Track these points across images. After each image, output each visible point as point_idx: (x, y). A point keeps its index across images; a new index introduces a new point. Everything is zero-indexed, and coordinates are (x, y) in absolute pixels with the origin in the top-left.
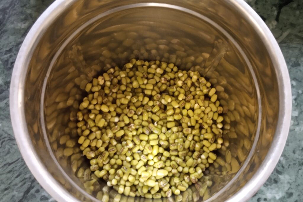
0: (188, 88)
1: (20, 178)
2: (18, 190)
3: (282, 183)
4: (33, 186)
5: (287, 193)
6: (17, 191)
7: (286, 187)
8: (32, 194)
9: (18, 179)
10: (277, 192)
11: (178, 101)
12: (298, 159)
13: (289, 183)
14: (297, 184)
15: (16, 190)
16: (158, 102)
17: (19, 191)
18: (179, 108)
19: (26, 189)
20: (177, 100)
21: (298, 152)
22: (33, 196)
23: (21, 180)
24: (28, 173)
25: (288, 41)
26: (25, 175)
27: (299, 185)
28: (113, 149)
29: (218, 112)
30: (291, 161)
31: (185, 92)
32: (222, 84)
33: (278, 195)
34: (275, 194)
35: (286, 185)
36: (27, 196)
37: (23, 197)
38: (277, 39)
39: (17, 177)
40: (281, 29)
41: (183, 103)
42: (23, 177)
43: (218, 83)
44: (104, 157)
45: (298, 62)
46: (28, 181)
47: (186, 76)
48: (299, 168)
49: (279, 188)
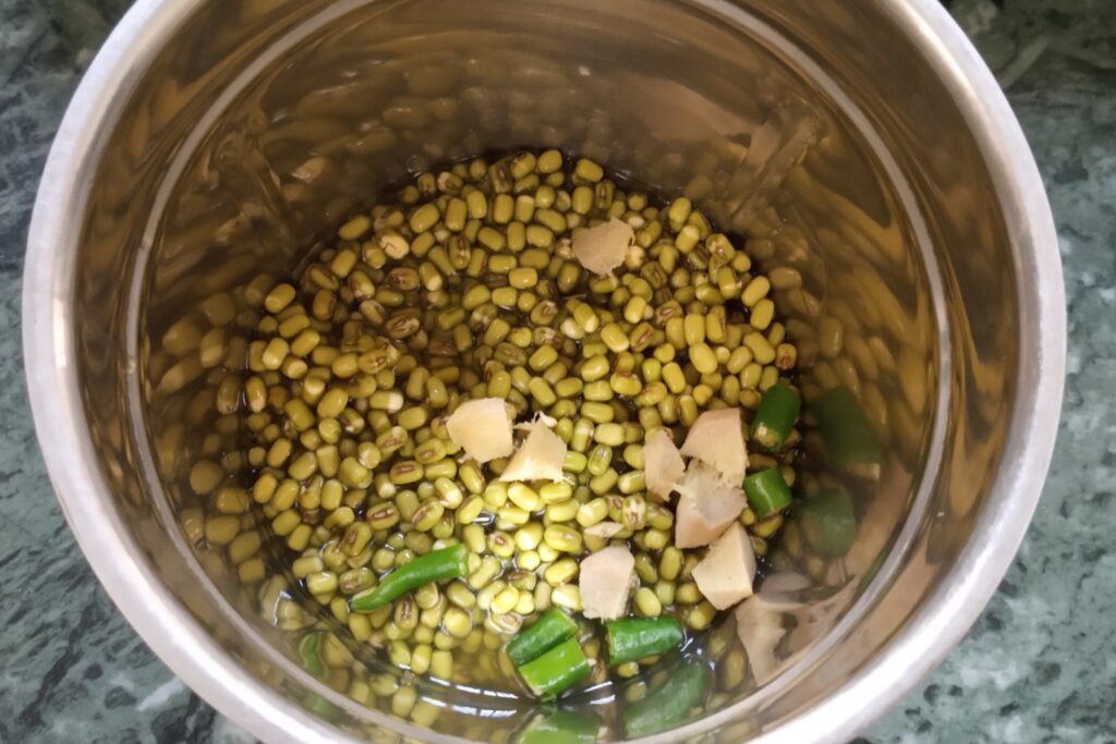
0: (663, 276)
1: (26, 623)
2: (22, 669)
3: (1017, 629)
4: (75, 651)
5: (1037, 666)
6: (15, 674)
7: (1036, 643)
8: (72, 685)
9: (20, 628)
10: (1002, 664)
11: (626, 327)
12: (1077, 535)
13: (1044, 627)
14: (1077, 633)
15: (15, 669)
16: (548, 330)
17: (24, 673)
18: (630, 350)
19: (50, 667)
20: (621, 323)
21: (1078, 511)
22: (79, 689)
23: (31, 630)
24: (53, 603)
25: (1043, 83)
26: (45, 611)
27: (1083, 635)
28: (385, 510)
29: (779, 365)
30: (1051, 546)
31: (655, 291)
32: (792, 259)
33: (1005, 675)
34: (995, 670)
35: (1033, 636)
36: (56, 690)
37: (41, 694)
38: (998, 72)
39: (14, 620)
40: (1013, 35)
41: (646, 333)
42: (39, 621)
43: (780, 258)
44: (352, 544)
45: (1079, 162)
46: (56, 634)
47: (655, 228)
48: (1085, 570)
49: (1007, 648)
